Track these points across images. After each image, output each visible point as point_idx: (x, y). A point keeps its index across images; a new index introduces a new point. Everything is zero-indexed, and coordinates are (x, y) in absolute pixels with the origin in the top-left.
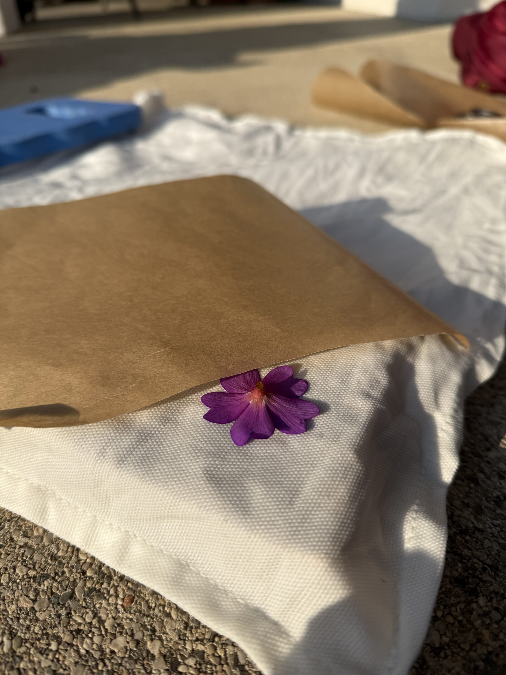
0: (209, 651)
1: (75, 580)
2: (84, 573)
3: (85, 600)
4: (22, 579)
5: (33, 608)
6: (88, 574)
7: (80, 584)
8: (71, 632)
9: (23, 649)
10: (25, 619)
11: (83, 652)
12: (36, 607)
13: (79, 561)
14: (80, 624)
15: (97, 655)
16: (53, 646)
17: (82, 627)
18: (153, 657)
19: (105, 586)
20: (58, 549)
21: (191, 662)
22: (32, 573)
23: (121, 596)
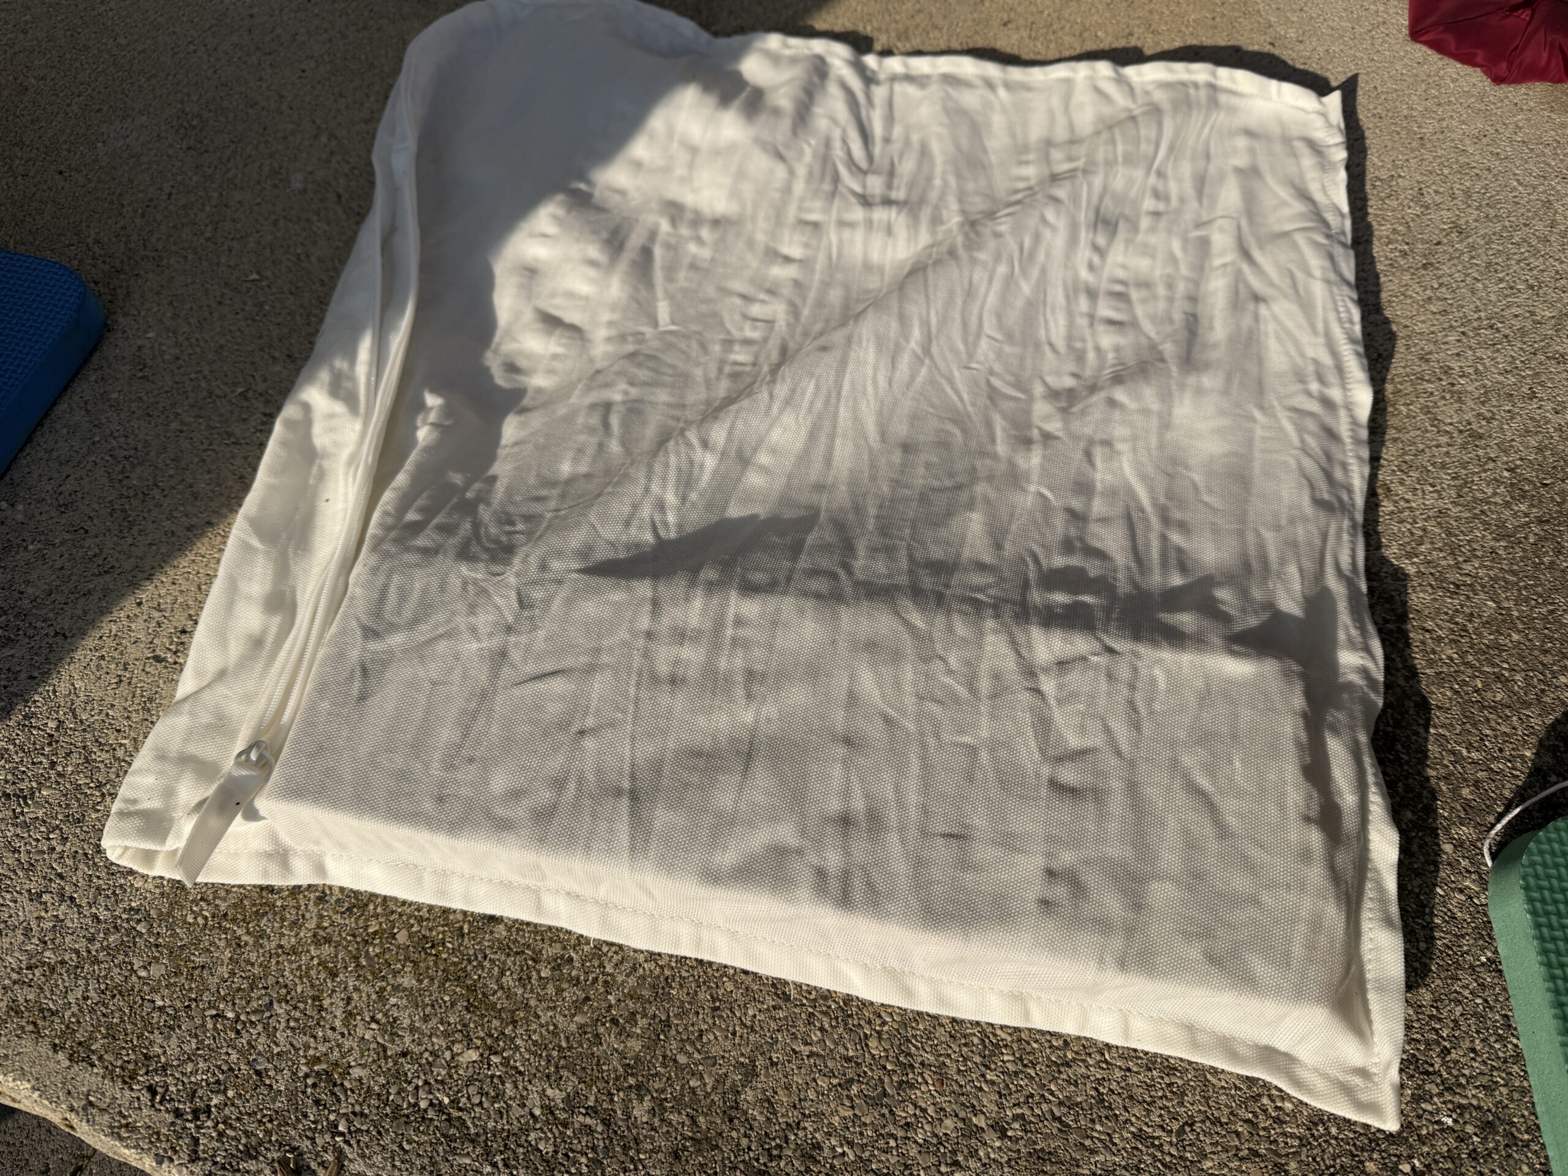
0: (1027, 1112)
1: (880, 1078)
2: (885, 1068)
3: (899, 1094)
4: (830, 1090)
5: (855, 1115)
6: (889, 1067)
7: (886, 1080)
8: (902, 1126)
9: (867, 1154)
10: (854, 1126)
11: (921, 1141)
12: (857, 1112)
13: (873, 1056)
14: (905, 1118)
15: (934, 1141)
16: (892, 1143)
17: (909, 1120)
18: (982, 1129)
19: (911, 1076)
20: (847, 1050)
21: (1016, 1125)
22: (835, 1081)
23: (930, 1082)
